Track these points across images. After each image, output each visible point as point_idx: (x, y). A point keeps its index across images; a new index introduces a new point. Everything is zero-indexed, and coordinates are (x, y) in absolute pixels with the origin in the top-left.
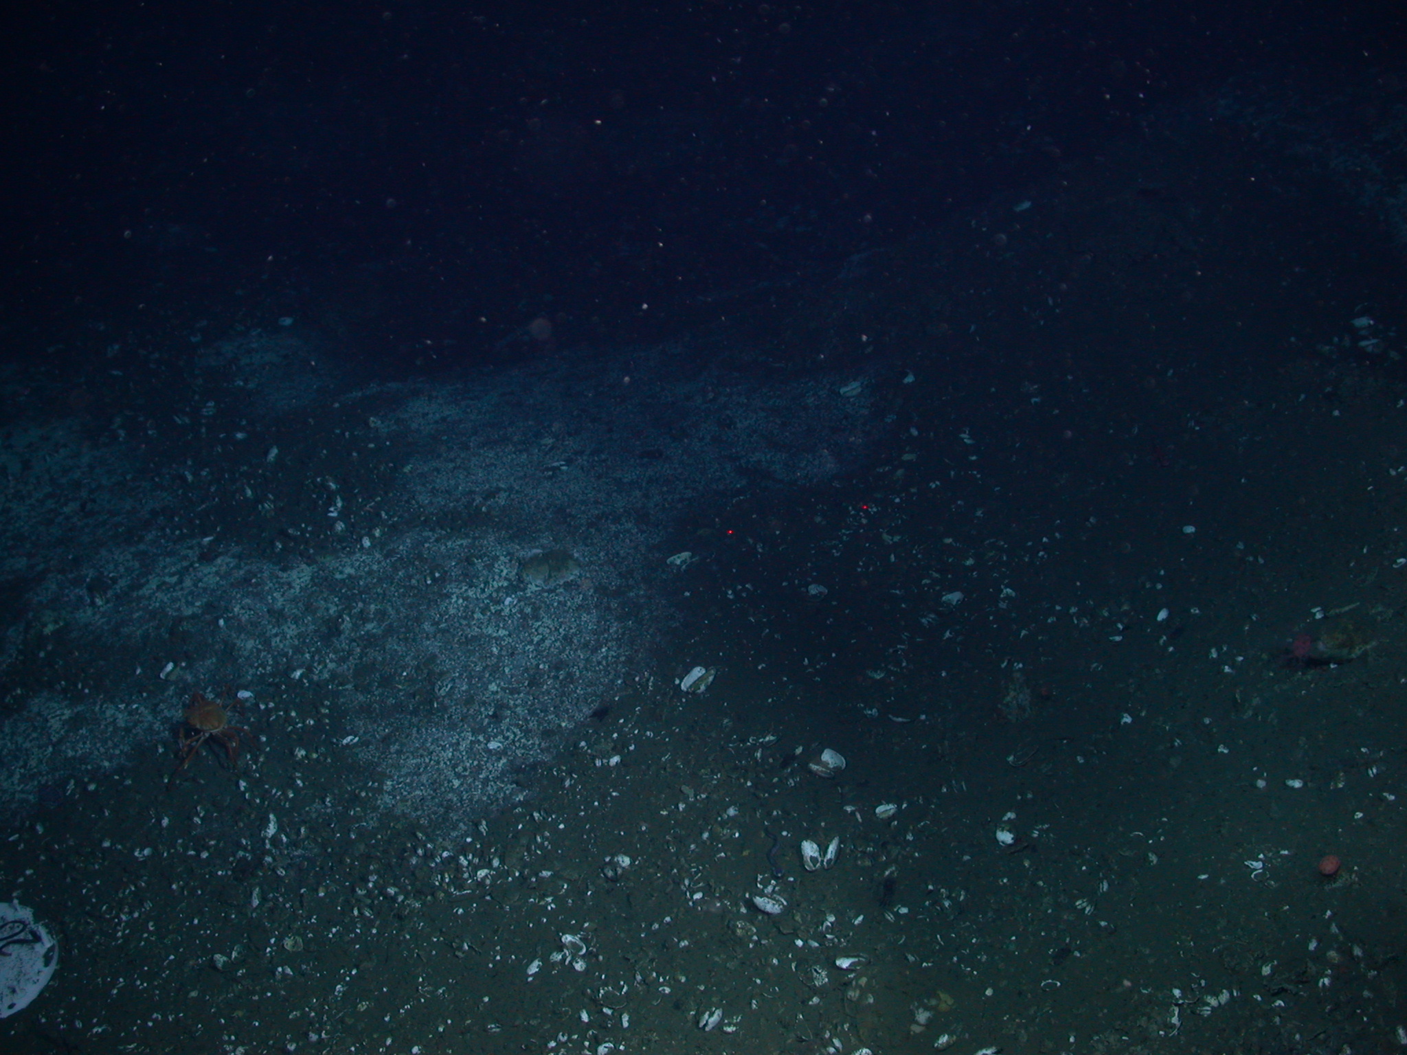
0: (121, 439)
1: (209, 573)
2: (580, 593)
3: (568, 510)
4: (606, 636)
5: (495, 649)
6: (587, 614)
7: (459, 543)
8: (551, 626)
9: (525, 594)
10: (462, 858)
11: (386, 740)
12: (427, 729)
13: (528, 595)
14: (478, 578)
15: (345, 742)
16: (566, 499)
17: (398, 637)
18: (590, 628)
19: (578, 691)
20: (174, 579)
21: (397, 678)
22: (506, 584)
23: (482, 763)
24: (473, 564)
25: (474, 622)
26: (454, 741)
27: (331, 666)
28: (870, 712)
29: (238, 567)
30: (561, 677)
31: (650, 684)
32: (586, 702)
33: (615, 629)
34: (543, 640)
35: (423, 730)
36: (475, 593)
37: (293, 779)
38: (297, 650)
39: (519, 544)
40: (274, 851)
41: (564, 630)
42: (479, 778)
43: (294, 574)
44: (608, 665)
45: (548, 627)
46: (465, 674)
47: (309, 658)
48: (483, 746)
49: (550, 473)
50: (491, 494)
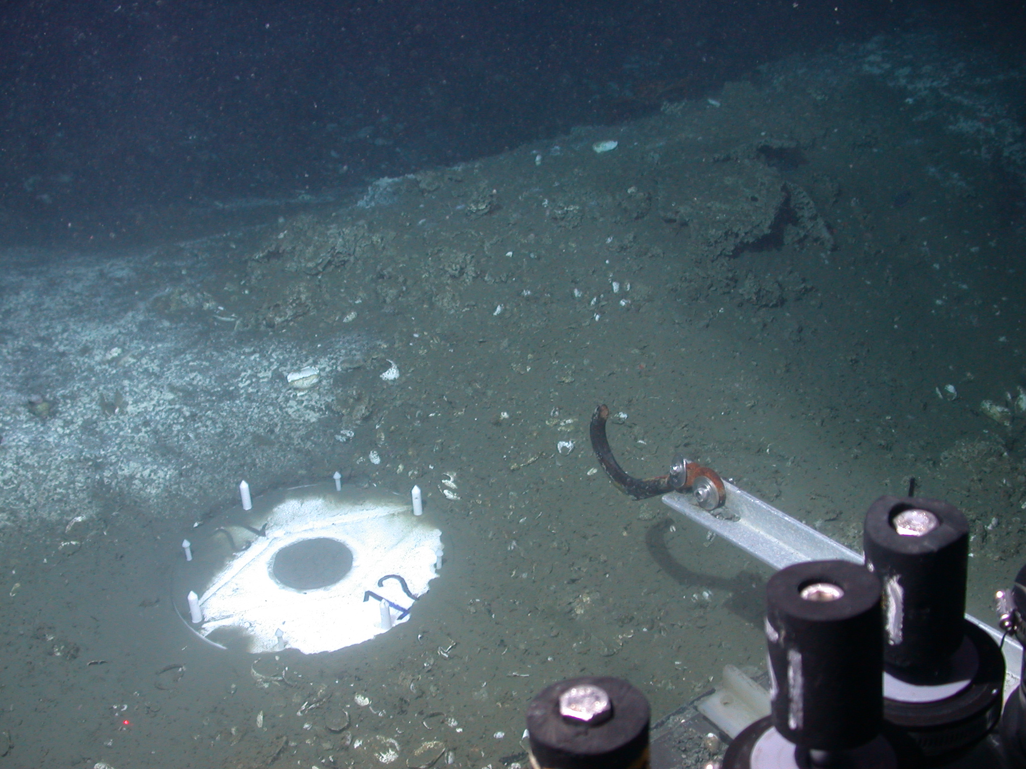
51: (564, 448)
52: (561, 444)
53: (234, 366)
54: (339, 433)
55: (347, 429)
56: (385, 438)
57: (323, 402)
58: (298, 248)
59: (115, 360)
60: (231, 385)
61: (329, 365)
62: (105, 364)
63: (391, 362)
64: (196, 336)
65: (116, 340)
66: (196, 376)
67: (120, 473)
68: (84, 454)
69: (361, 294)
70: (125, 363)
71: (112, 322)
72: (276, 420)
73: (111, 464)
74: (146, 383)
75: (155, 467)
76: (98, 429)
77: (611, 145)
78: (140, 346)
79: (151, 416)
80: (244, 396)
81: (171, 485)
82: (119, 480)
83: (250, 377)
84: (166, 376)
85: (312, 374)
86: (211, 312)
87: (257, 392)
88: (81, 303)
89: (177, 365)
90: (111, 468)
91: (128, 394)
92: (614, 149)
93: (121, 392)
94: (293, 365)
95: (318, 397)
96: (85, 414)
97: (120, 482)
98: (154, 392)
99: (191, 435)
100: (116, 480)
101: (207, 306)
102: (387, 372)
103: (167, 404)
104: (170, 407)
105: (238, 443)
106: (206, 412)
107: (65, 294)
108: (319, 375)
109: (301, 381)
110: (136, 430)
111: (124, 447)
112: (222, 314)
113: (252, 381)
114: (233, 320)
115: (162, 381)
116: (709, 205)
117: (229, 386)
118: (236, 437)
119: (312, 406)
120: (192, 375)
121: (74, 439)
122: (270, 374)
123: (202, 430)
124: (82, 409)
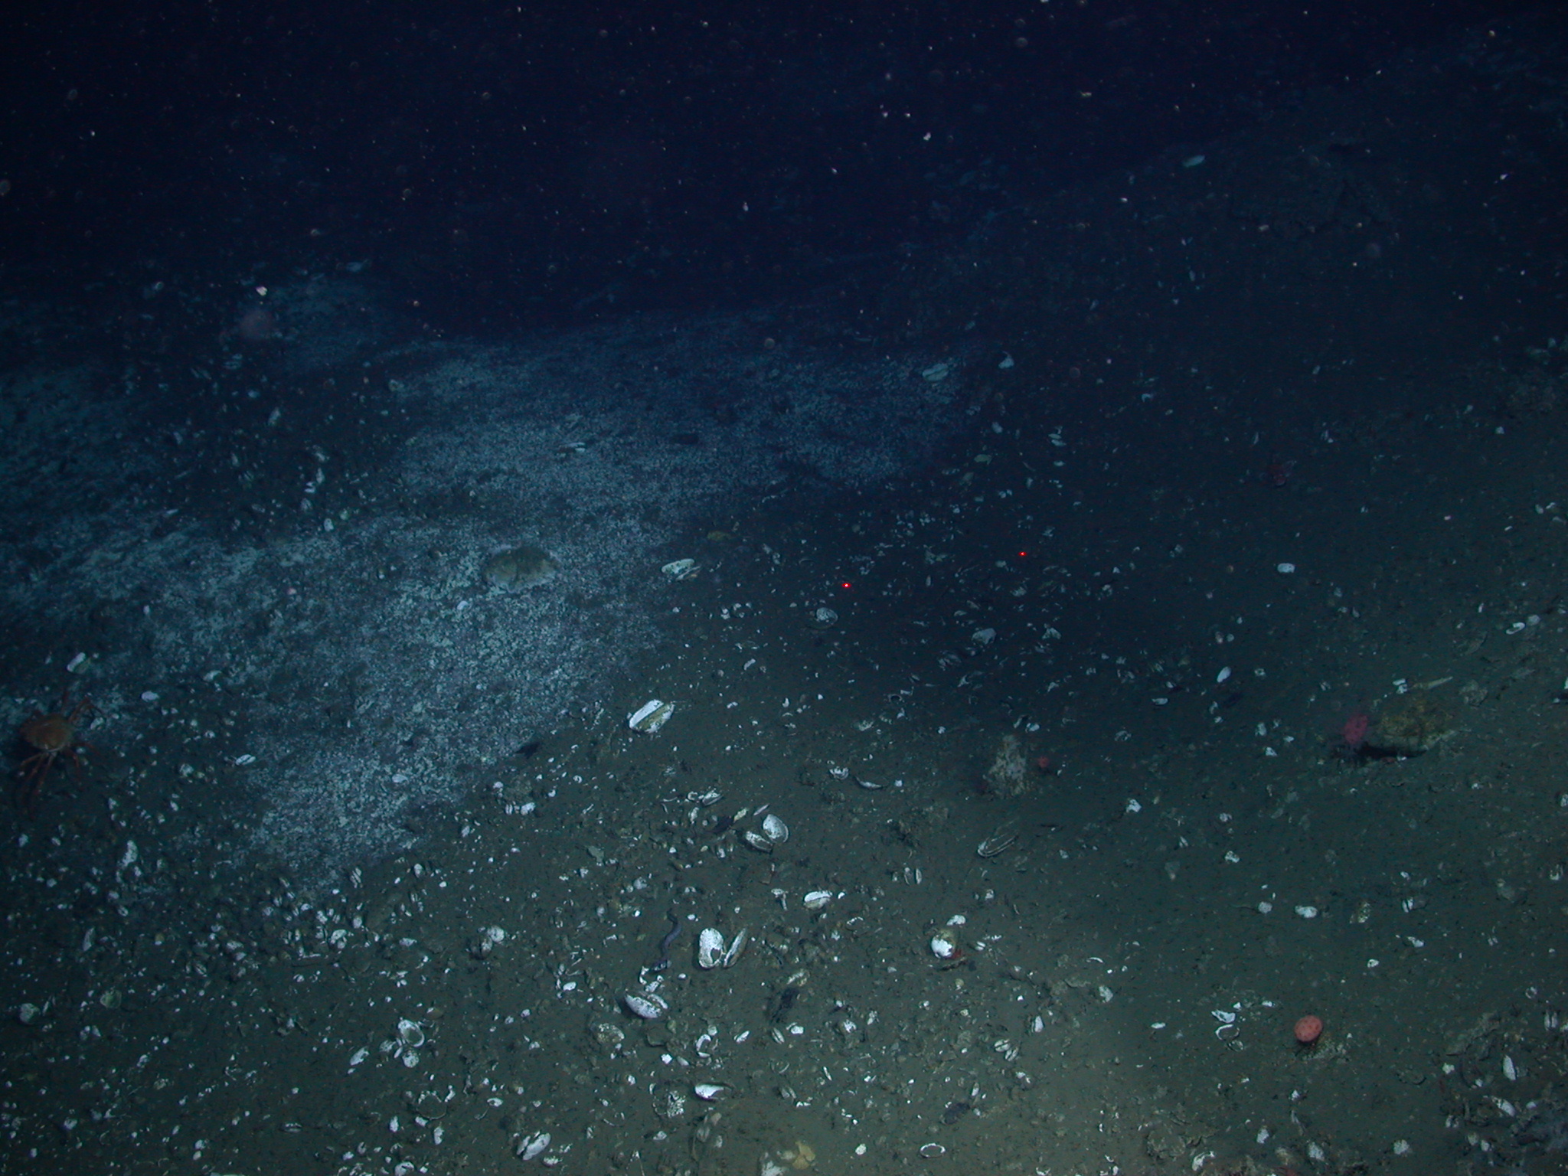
0: (128, 392)
1: (154, 551)
2: (548, 601)
3: (568, 500)
4: (565, 654)
5: (432, 662)
6: (550, 627)
7: (430, 532)
8: (503, 639)
9: (485, 597)
10: (320, 913)
11: (284, 763)
12: (332, 753)
13: (487, 599)
14: (437, 575)
15: (239, 761)
16: (570, 487)
17: (330, 641)
18: (548, 644)
19: (512, 720)
20: (118, 556)
21: (317, 690)
22: (467, 584)
23: (380, 799)
24: (434, 558)
25: (419, 628)
26: (358, 770)
27: (250, 669)
28: (839, 772)
29: (185, 546)
30: (497, 702)
31: (598, 717)
32: (518, 734)
33: (578, 646)
34: (489, 655)
35: (328, 754)
36: (429, 594)
37: (167, 801)
38: (219, 648)
39: (496, 538)
40: (123, 885)
41: (518, 644)
42: (371, 817)
43: (238, 558)
44: (556, 691)
45: (499, 639)
46: (391, 690)
47: (229, 658)
48: (387, 778)
49: (563, 455)
50: (485, 477)
51: (1147, 399)
52: (1145, 396)
53: (877, 372)
55: (974, 406)
57: (954, 390)
59: (777, 377)
60: (878, 385)
61: (956, 363)
62: (768, 382)
63: (1007, 354)
64: (841, 354)
65: (774, 364)
66: (846, 382)
67: (798, 452)
68: (767, 442)
69: (977, 308)
70: (786, 379)
72: (916, 406)
74: (806, 391)
75: (826, 446)
76: (774, 425)
77: (1199, 160)
80: (889, 392)
84: (822, 384)
85: (943, 369)
86: (850, 336)
87: (899, 387)
89: (829, 376)
92: (1202, 162)
93: (787, 399)
94: (925, 365)
95: (949, 386)
96: (761, 417)
97: (800, 458)
98: (814, 396)
100: (796, 457)
101: (846, 332)
102: (1004, 362)
103: (826, 403)
104: (829, 405)
106: (859, 406)
107: (716, 338)
108: (948, 369)
109: (934, 375)
111: (797, 435)
112: (860, 336)
113: (893, 381)
114: (869, 340)
115: (819, 388)
117: (875, 386)
119: (945, 393)
123: (858, 418)
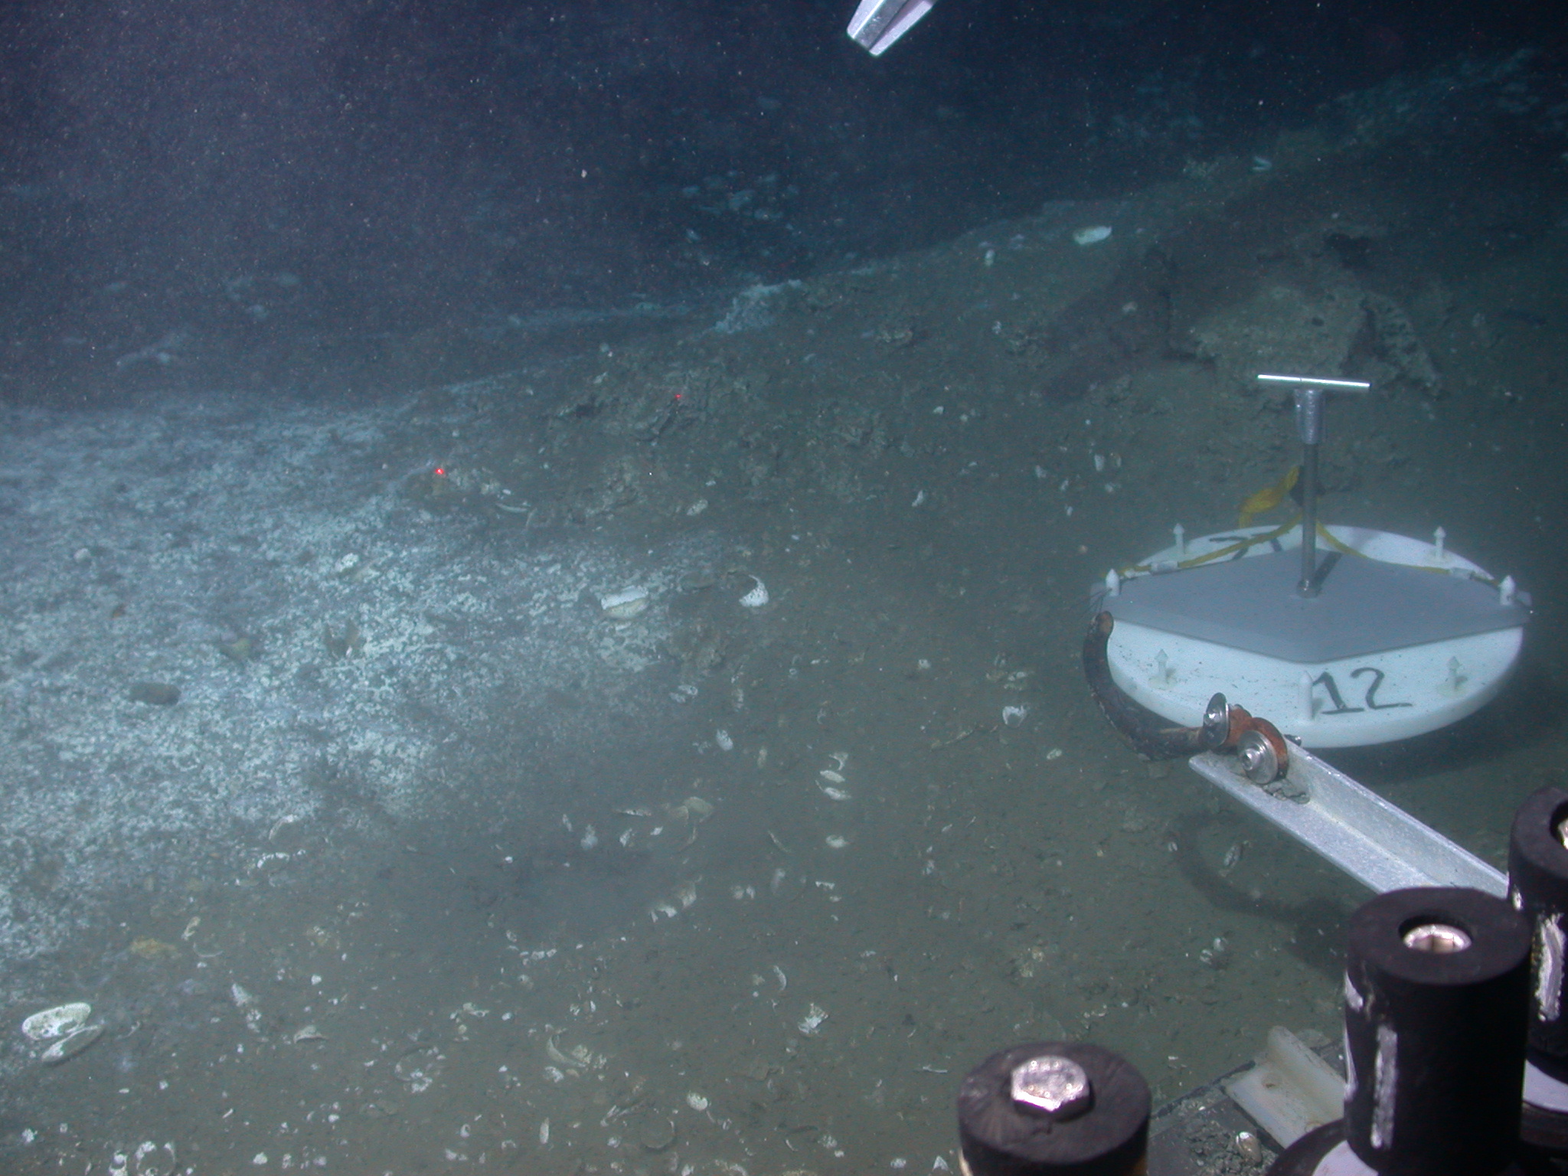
51: (1012, 717)
52: (1009, 711)
53: (523, 583)
54: (674, 689)
55: (688, 683)
56: (744, 698)
57: (653, 641)
58: (622, 400)
59: (350, 572)
60: (520, 612)
61: (664, 584)
62: (334, 580)
63: (757, 579)
64: (469, 536)
65: (351, 541)
66: (467, 598)
67: (351, 747)
68: (299, 717)
69: (714, 471)
70: (363, 577)
71: (347, 513)
72: (583, 668)
73: (339, 734)
74: (393, 609)
75: (403, 739)
76: (320, 680)
77: (1101, 233)
78: (386, 551)
79: (399, 662)
80: (537, 629)
81: (427, 768)
82: (350, 758)
83: (546, 601)
84: (424, 598)
85: (637, 597)
86: (492, 498)
87: (557, 624)
88: (301, 483)
89: (439, 582)
90: (339, 740)
91: (366, 626)
92: (1107, 239)
93: (356, 623)
94: (610, 582)
95: (646, 632)
96: (304, 656)
97: (351, 762)
98: (404, 623)
99: (458, 691)
100: (345, 759)
101: (486, 488)
102: (750, 595)
103: (423, 641)
104: (427, 646)
105: (525, 703)
106: (480, 655)
107: (279, 468)
108: (648, 598)
109: (622, 608)
110: (377, 681)
111: (359, 707)
112: (508, 501)
113: (549, 606)
114: (524, 510)
115: (416, 607)
116: (1246, 331)
117: (516, 614)
118: (523, 693)
119: (637, 646)
120: (461, 598)
121: (285, 694)
122: (575, 596)
123: (472, 682)
124: (299, 648)
